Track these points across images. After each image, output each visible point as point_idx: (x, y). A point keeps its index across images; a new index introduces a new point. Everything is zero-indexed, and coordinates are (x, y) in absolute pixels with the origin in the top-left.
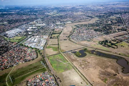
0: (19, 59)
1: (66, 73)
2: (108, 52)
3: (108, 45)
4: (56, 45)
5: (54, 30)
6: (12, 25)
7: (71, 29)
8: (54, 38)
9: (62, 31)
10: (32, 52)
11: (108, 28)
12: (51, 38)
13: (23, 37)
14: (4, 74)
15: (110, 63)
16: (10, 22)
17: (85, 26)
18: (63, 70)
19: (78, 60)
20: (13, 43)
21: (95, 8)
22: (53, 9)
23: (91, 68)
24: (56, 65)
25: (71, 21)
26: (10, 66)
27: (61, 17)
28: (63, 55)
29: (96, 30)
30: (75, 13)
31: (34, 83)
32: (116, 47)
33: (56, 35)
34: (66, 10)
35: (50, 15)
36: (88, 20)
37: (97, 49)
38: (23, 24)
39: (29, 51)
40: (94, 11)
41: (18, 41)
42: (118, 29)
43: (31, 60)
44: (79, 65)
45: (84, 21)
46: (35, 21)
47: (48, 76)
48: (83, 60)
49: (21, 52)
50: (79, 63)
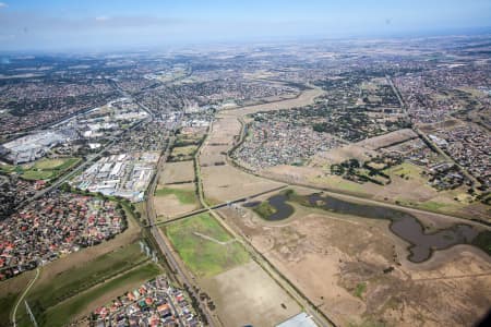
0: (60, 240)
1: (227, 278)
3: (362, 174)
4: (190, 182)
5: (178, 132)
6: (28, 121)
7: (236, 128)
8: (182, 158)
9: (205, 136)
10: (104, 211)
11: (355, 120)
12: (170, 159)
13: (71, 162)
15: (371, 232)
16: (18, 109)
17: (284, 115)
18: (218, 268)
19: (265, 228)
20: (32, 182)
21: (310, 56)
22: (171, 63)
23: (311, 253)
24: (193, 251)
25: (236, 102)
26: (26, 268)
27: (200, 88)
28: (214, 214)
29: (318, 129)
30: (246, 75)
31: (119, 319)
32: (385, 180)
33: (186, 150)
34: (218, 64)
35: (164, 80)
36: (292, 95)
37: (325, 189)
38: (66, 116)
39: (94, 208)
40: (310, 66)
41: (50, 174)
42: (388, 124)
43: (104, 241)
44: (272, 246)
45: (277, 98)
46: (109, 105)
47: (169, 290)
48: (283, 230)
49: (65, 212)
50: (270, 240)
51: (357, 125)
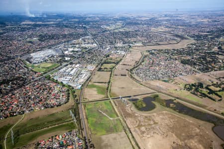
0: (37, 103)
1: (107, 138)
3: (203, 92)
4: (105, 83)
5: (108, 56)
6: (44, 44)
7: (138, 57)
8: (106, 70)
9: (121, 60)
10: (61, 92)
11: (208, 59)
12: (100, 70)
13: (55, 65)
14: (7, 125)
15: (199, 128)
16: (42, 38)
17: (166, 53)
18: (104, 132)
19: (136, 115)
20: (36, 73)
21: (192, 20)
22: (116, 20)
23: (157, 134)
24: (95, 120)
25: (142, 43)
26: (19, 113)
27: (127, 34)
28: (112, 102)
29: (184, 62)
30: (153, 29)
32: (218, 98)
33: (109, 66)
34: (139, 22)
36: (175, 42)
37: (177, 98)
38: (60, 43)
39: (57, 89)
40: (190, 26)
41: (44, 70)
43: (56, 106)
44: (136, 125)
45: (166, 43)
46: (81, 39)
47: (76, 139)
48: (146, 117)
49: (44, 89)
50: (137, 122)
51: (209, 62)
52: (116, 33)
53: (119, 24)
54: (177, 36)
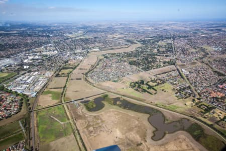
2: (140, 101)
3: (144, 88)
4: (61, 88)
5: (67, 62)
6: (2, 53)
7: (93, 61)
8: (63, 75)
9: (79, 64)
10: (13, 102)
11: (150, 60)
12: (57, 76)
13: (12, 75)
15: (138, 121)
16: (1, 47)
17: (118, 56)
19: (86, 116)
21: (141, 28)
22: (78, 29)
23: (104, 131)
24: (46, 126)
25: (99, 49)
27: (86, 41)
29: (131, 63)
30: (109, 36)
32: (154, 92)
33: (67, 71)
34: (99, 30)
36: (126, 46)
37: (124, 96)
38: (21, 52)
39: (9, 100)
40: (139, 33)
42: (165, 63)
44: (85, 126)
45: (119, 47)
46: (43, 47)
48: (95, 117)
50: (86, 123)
51: (150, 62)
52: (77, 40)
53: (81, 32)
54: (128, 41)
